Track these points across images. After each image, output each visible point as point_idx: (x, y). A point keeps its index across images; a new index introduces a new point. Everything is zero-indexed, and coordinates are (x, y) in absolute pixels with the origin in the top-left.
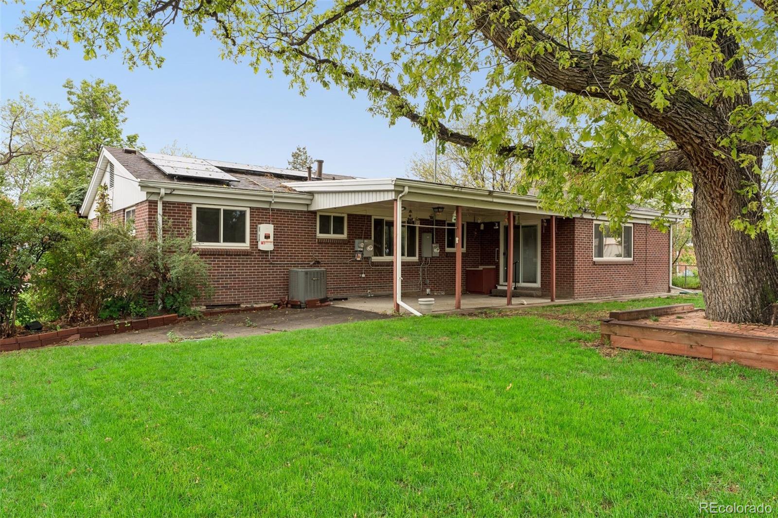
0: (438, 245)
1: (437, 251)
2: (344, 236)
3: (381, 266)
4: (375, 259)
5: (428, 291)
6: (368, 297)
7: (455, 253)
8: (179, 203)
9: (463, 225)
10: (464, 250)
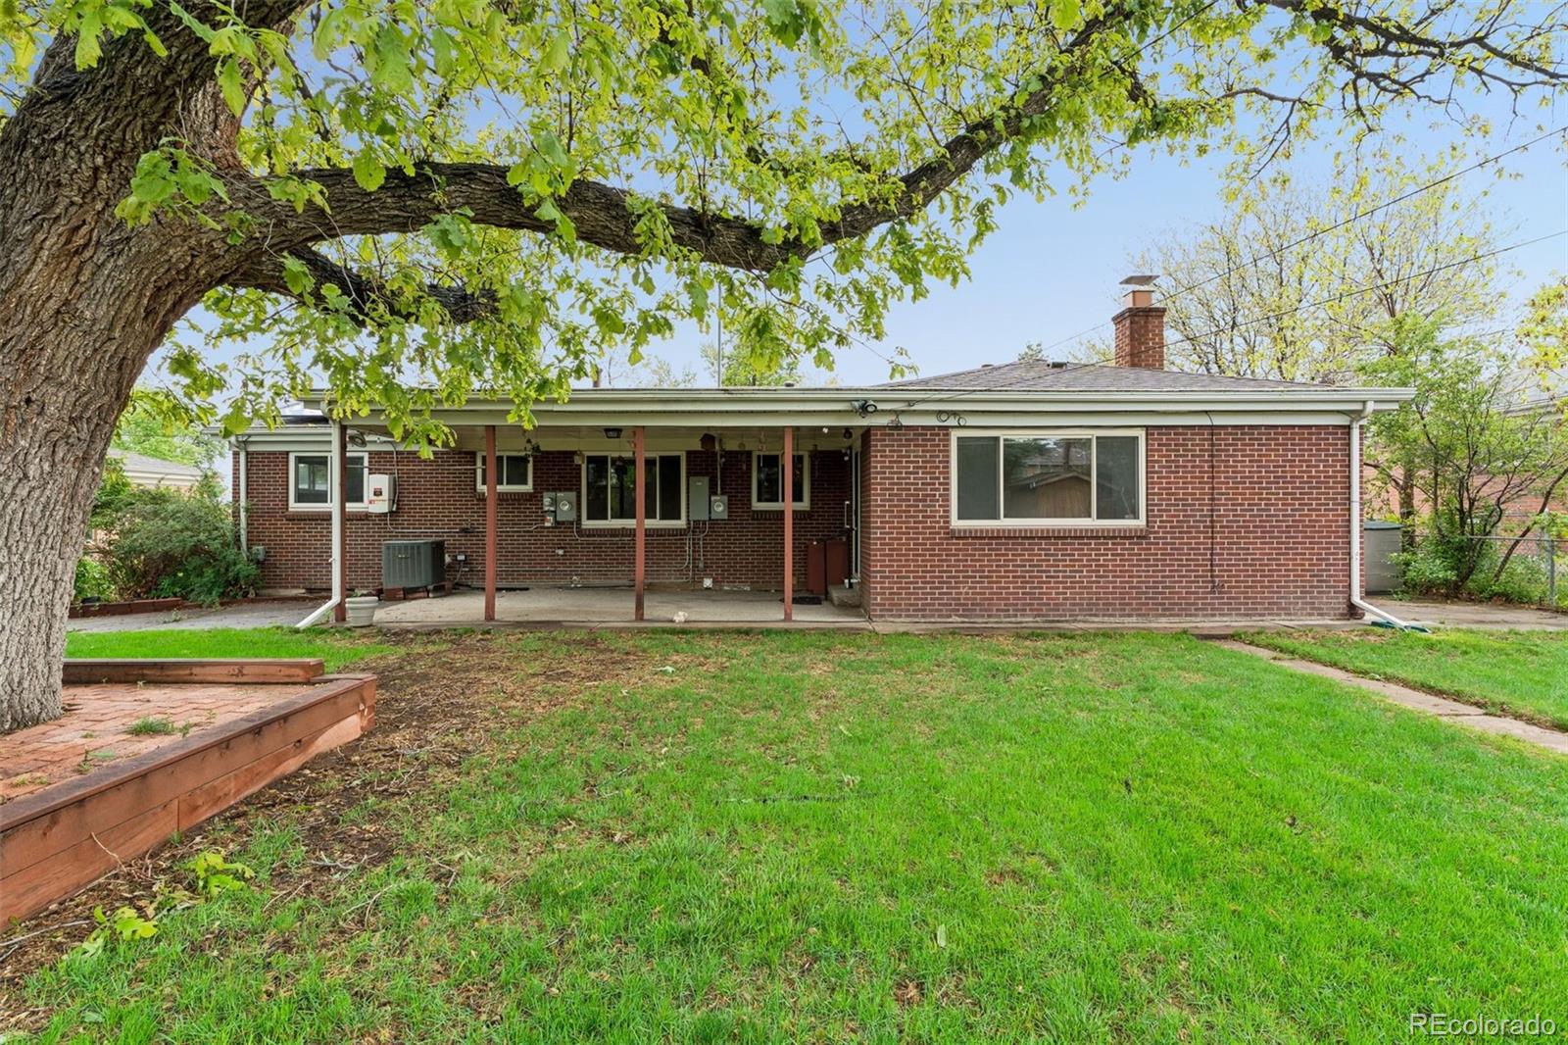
0: (725, 498)
1: (720, 508)
2: (528, 488)
3: (599, 536)
4: (588, 524)
5: (708, 583)
6: (572, 589)
7: (783, 512)
8: (270, 453)
9: (797, 461)
10: (805, 505)
